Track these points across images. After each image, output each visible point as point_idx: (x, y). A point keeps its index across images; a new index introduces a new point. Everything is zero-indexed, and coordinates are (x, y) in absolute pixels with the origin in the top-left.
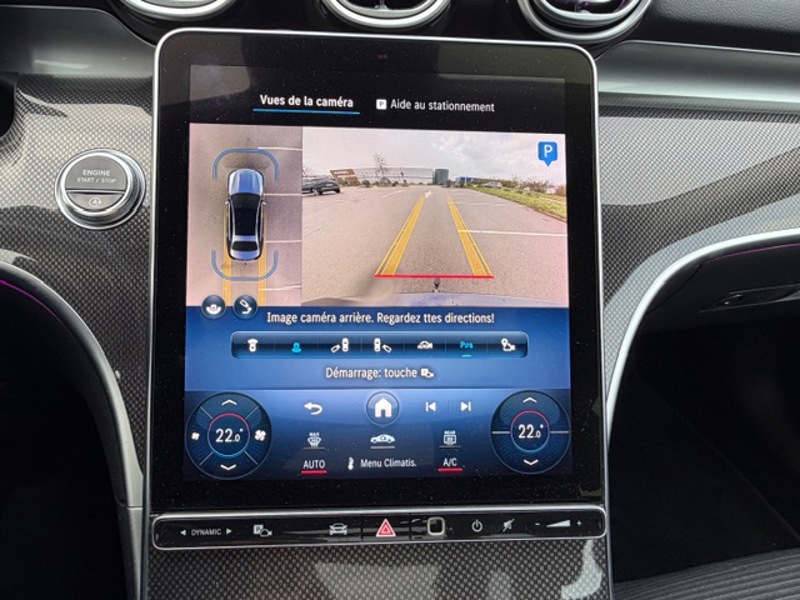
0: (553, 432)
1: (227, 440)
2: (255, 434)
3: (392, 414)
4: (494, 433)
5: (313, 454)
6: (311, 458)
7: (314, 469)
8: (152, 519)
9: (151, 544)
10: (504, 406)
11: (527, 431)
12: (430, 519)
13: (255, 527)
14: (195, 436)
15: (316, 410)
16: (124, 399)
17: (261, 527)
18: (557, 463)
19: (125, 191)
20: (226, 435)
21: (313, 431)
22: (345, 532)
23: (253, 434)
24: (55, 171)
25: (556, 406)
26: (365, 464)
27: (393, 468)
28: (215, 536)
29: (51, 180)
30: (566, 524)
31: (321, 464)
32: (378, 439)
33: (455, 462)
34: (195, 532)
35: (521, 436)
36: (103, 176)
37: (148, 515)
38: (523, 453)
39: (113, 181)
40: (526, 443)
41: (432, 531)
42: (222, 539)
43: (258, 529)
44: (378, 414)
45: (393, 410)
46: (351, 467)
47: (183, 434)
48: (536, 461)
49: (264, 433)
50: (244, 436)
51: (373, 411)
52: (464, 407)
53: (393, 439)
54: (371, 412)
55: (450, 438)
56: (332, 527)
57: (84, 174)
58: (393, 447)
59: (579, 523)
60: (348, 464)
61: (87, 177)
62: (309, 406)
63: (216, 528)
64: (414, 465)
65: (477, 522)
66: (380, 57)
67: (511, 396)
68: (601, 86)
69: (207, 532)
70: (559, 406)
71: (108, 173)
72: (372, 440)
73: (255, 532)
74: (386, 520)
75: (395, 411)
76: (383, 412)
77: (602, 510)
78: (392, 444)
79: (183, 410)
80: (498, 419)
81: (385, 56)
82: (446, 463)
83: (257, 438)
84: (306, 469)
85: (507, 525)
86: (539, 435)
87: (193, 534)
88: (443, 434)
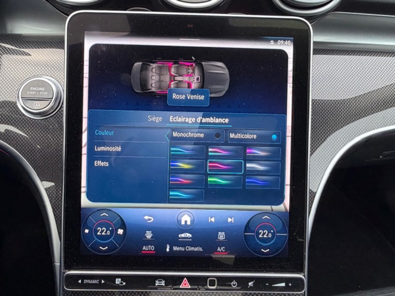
0: (278, 234)
1: (103, 234)
2: (118, 231)
3: (191, 222)
4: (245, 234)
5: (148, 242)
6: (147, 245)
7: (149, 250)
8: (64, 273)
9: (63, 287)
10: (251, 220)
11: (264, 234)
12: (209, 279)
13: (117, 280)
14: (87, 231)
15: (151, 220)
16: (53, 208)
17: (120, 280)
18: (280, 251)
19: (52, 99)
20: (102, 231)
21: (148, 231)
22: (164, 285)
23: (117, 231)
24: (16, 87)
25: (281, 222)
26: (175, 248)
27: (190, 251)
28: (96, 284)
29: (14, 92)
30: (283, 285)
31: (152, 248)
32: (183, 235)
33: (224, 249)
34: (86, 281)
35: (260, 236)
36: (40, 91)
37: (63, 271)
38: (261, 245)
39: (46, 93)
40: (263, 240)
41: (210, 286)
42: (100, 286)
43: (118, 281)
44: (183, 223)
45: (191, 221)
46: (168, 250)
47: (80, 230)
48: (268, 250)
49: (122, 231)
50: (112, 232)
51: (181, 221)
52: (229, 220)
53: (190, 236)
54: (179, 221)
55: (221, 236)
56: (157, 282)
57: (31, 89)
58: (191, 240)
59: (290, 285)
60: (166, 248)
61: (32, 91)
62: (146, 218)
63: (97, 279)
64: (201, 250)
65: (234, 282)
66: (189, 26)
67: (255, 215)
68: (315, 38)
69: (92, 282)
70: (282, 221)
71: (43, 89)
72: (180, 236)
73: (117, 283)
74: (185, 279)
75: (192, 222)
76: (186, 222)
77: (304, 278)
78: (190, 238)
79: (80, 217)
80: (247, 228)
81: (192, 26)
82: (219, 249)
83: (119, 233)
84: (144, 250)
85: (250, 284)
86: (270, 235)
87: (85, 283)
88: (218, 234)
